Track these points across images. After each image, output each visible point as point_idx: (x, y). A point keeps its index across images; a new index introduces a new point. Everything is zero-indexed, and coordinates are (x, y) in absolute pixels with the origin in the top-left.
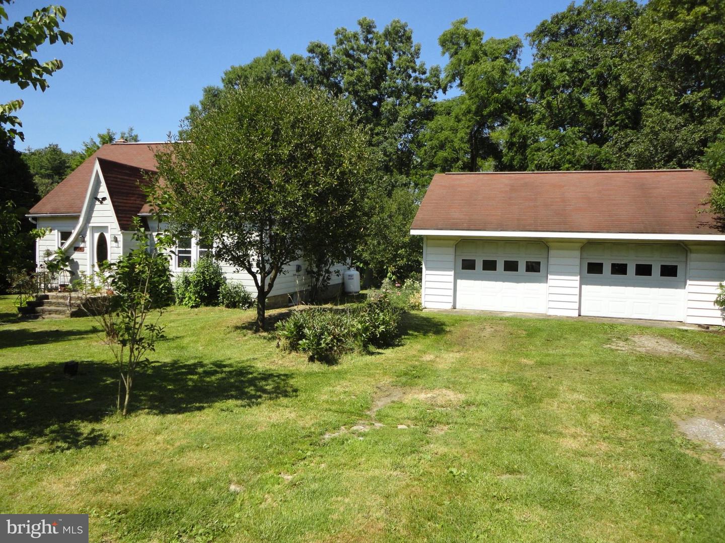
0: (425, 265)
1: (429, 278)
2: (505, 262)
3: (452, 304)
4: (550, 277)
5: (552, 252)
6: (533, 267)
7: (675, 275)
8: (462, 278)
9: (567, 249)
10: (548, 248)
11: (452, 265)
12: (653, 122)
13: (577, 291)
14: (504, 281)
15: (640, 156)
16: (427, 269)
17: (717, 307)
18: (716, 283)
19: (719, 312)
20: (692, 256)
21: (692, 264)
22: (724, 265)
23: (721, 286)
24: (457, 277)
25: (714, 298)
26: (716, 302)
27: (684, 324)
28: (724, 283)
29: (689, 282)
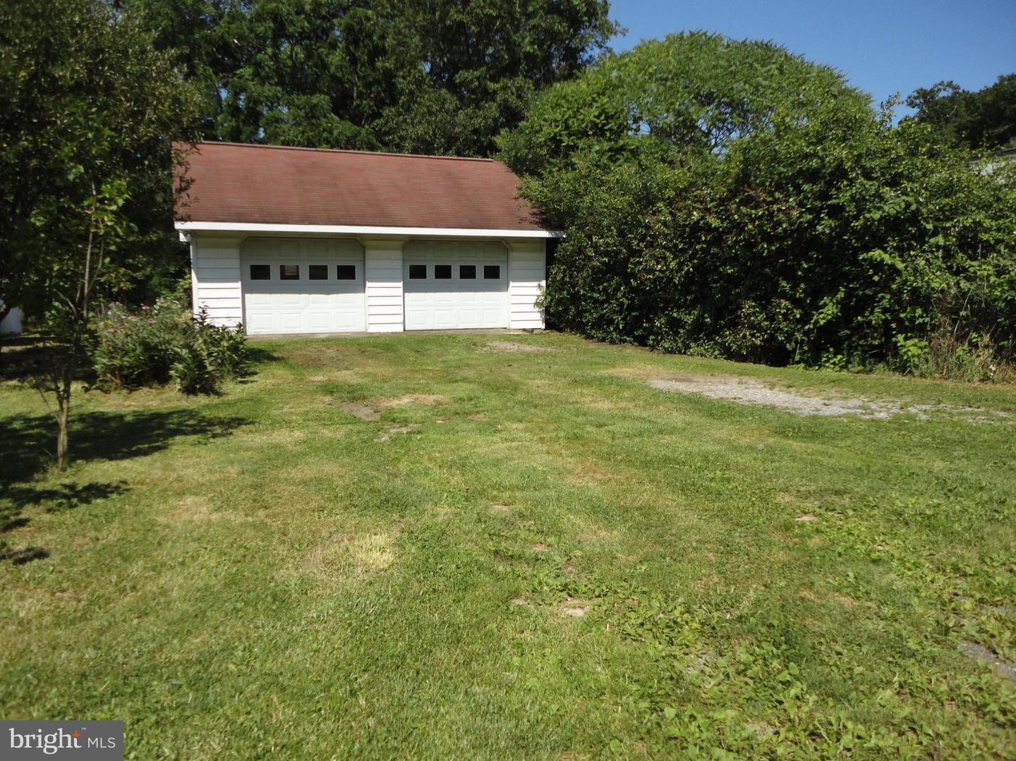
0: (197, 274)
1: (203, 294)
2: (311, 267)
4: (368, 284)
5: (369, 253)
6: (347, 273)
7: (497, 277)
8: (251, 292)
9: (385, 249)
10: (363, 249)
11: (237, 273)
12: (430, 100)
13: (400, 301)
14: (310, 293)
15: (419, 139)
16: (200, 280)
17: (537, 309)
18: (536, 284)
19: (539, 315)
20: (513, 255)
21: (513, 264)
22: (542, 264)
23: (539, 286)
24: (245, 290)
25: (534, 300)
26: (536, 304)
27: (509, 330)
28: (543, 283)
29: (512, 284)
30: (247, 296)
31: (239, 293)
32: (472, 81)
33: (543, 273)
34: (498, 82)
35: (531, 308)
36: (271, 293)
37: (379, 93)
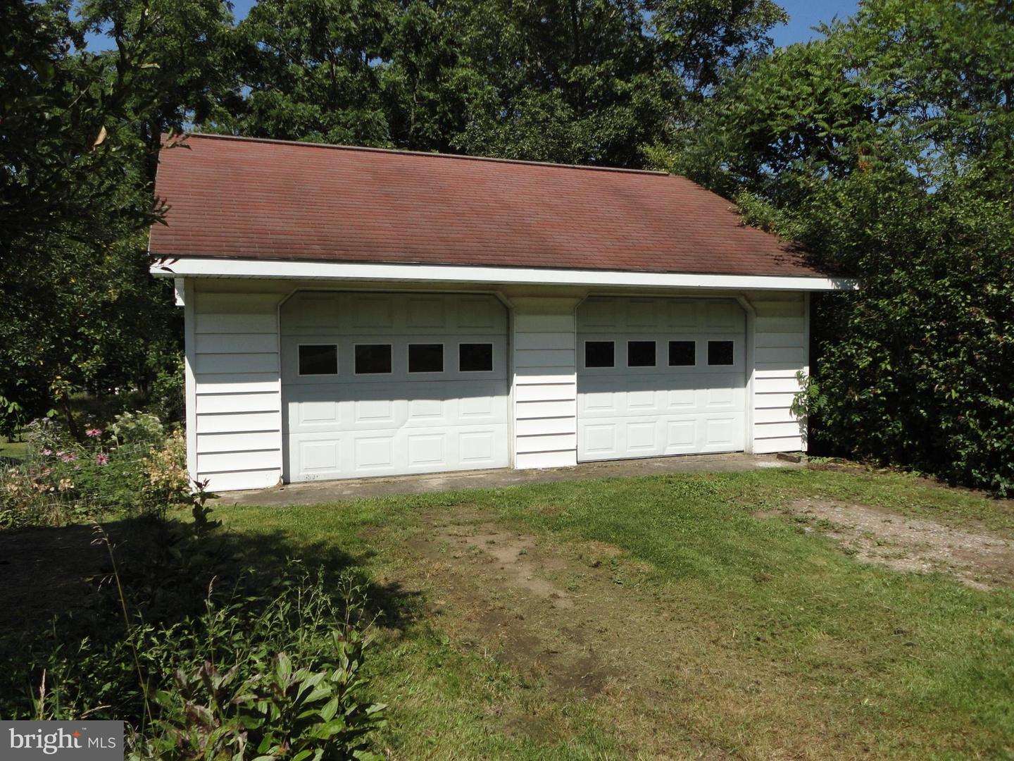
0: (194, 369)
1: (206, 405)
3: (280, 473)
4: (517, 379)
5: (520, 321)
6: (477, 359)
7: (729, 361)
8: (300, 399)
9: (547, 313)
10: (507, 313)
11: (274, 361)
14: (410, 398)
16: (200, 378)
17: (795, 417)
18: (793, 373)
19: (797, 426)
20: (759, 322)
21: (758, 338)
22: (803, 338)
23: (799, 377)
24: (289, 396)
25: (789, 401)
26: (795, 408)
27: (750, 455)
28: (806, 370)
29: (756, 373)
30: (293, 406)
31: (275, 402)
32: (592, 80)
33: (804, 353)
34: (628, 81)
35: (786, 415)
36: (338, 400)
37: (445, 114)
